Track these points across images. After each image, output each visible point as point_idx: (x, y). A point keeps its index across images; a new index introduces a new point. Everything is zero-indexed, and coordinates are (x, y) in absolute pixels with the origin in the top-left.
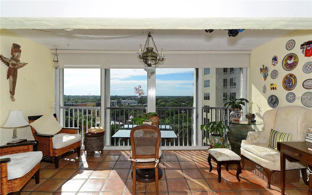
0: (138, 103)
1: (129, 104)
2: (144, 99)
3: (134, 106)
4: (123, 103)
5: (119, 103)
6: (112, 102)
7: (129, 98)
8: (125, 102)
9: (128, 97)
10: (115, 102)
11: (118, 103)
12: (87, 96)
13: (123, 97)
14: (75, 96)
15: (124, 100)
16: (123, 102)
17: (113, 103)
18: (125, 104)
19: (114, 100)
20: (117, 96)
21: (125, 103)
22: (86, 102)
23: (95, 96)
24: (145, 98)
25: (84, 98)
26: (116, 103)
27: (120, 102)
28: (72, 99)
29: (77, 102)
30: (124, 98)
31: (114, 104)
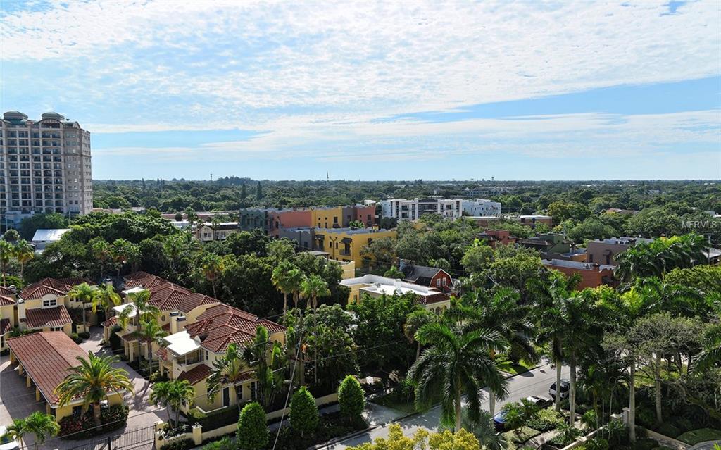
0: (504, 210)
1: (464, 214)
2: (527, 195)
3: (484, 223)
4: (442, 211)
5: (428, 207)
6: (400, 206)
7: (467, 189)
8: (449, 207)
9: (465, 188)
10: (414, 205)
11: (422, 208)
12: (318, 183)
13: (443, 188)
14: (279, 182)
15: (446, 196)
16: (442, 205)
17: (405, 208)
18: (452, 214)
19: (409, 196)
20: (421, 181)
21: (449, 211)
22: (312, 204)
23: (344, 182)
24: (534, 191)
25: (308, 190)
26: (417, 207)
27: (433, 207)
28: (269, 192)
29: (285, 203)
30: (449, 190)
31: (410, 214)
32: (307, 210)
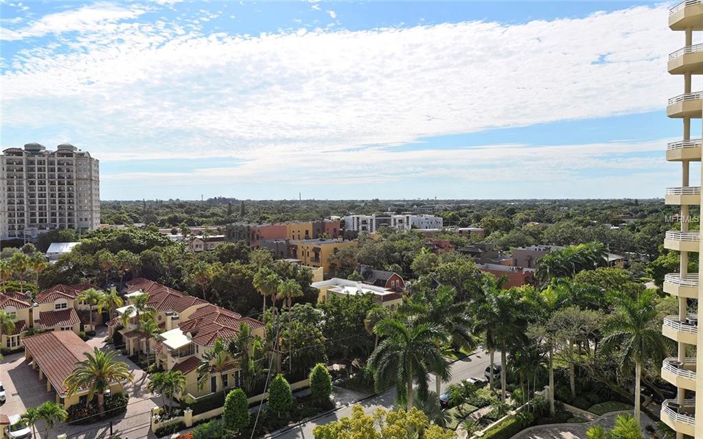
0: (445, 224)
1: (413, 227)
2: (463, 211)
3: (429, 234)
4: (395, 224)
5: (383, 222)
6: (360, 221)
7: (415, 206)
8: (401, 221)
9: (412, 206)
10: (372, 220)
11: (379, 223)
12: (292, 202)
13: (396, 205)
14: (260, 201)
15: (398, 212)
16: (395, 220)
17: (364, 222)
18: (403, 227)
19: (367, 213)
20: (377, 200)
21: (401, 225)
22: (287, 220)
23: (314, 201)
24: (469, 208)
25: (284, 208)
26: (374, 221)
27: (388, 221)
28: (251, 210)
29: (265, 219)
30: (400, 208)
31: (369, 228)
32: (283, 224)
